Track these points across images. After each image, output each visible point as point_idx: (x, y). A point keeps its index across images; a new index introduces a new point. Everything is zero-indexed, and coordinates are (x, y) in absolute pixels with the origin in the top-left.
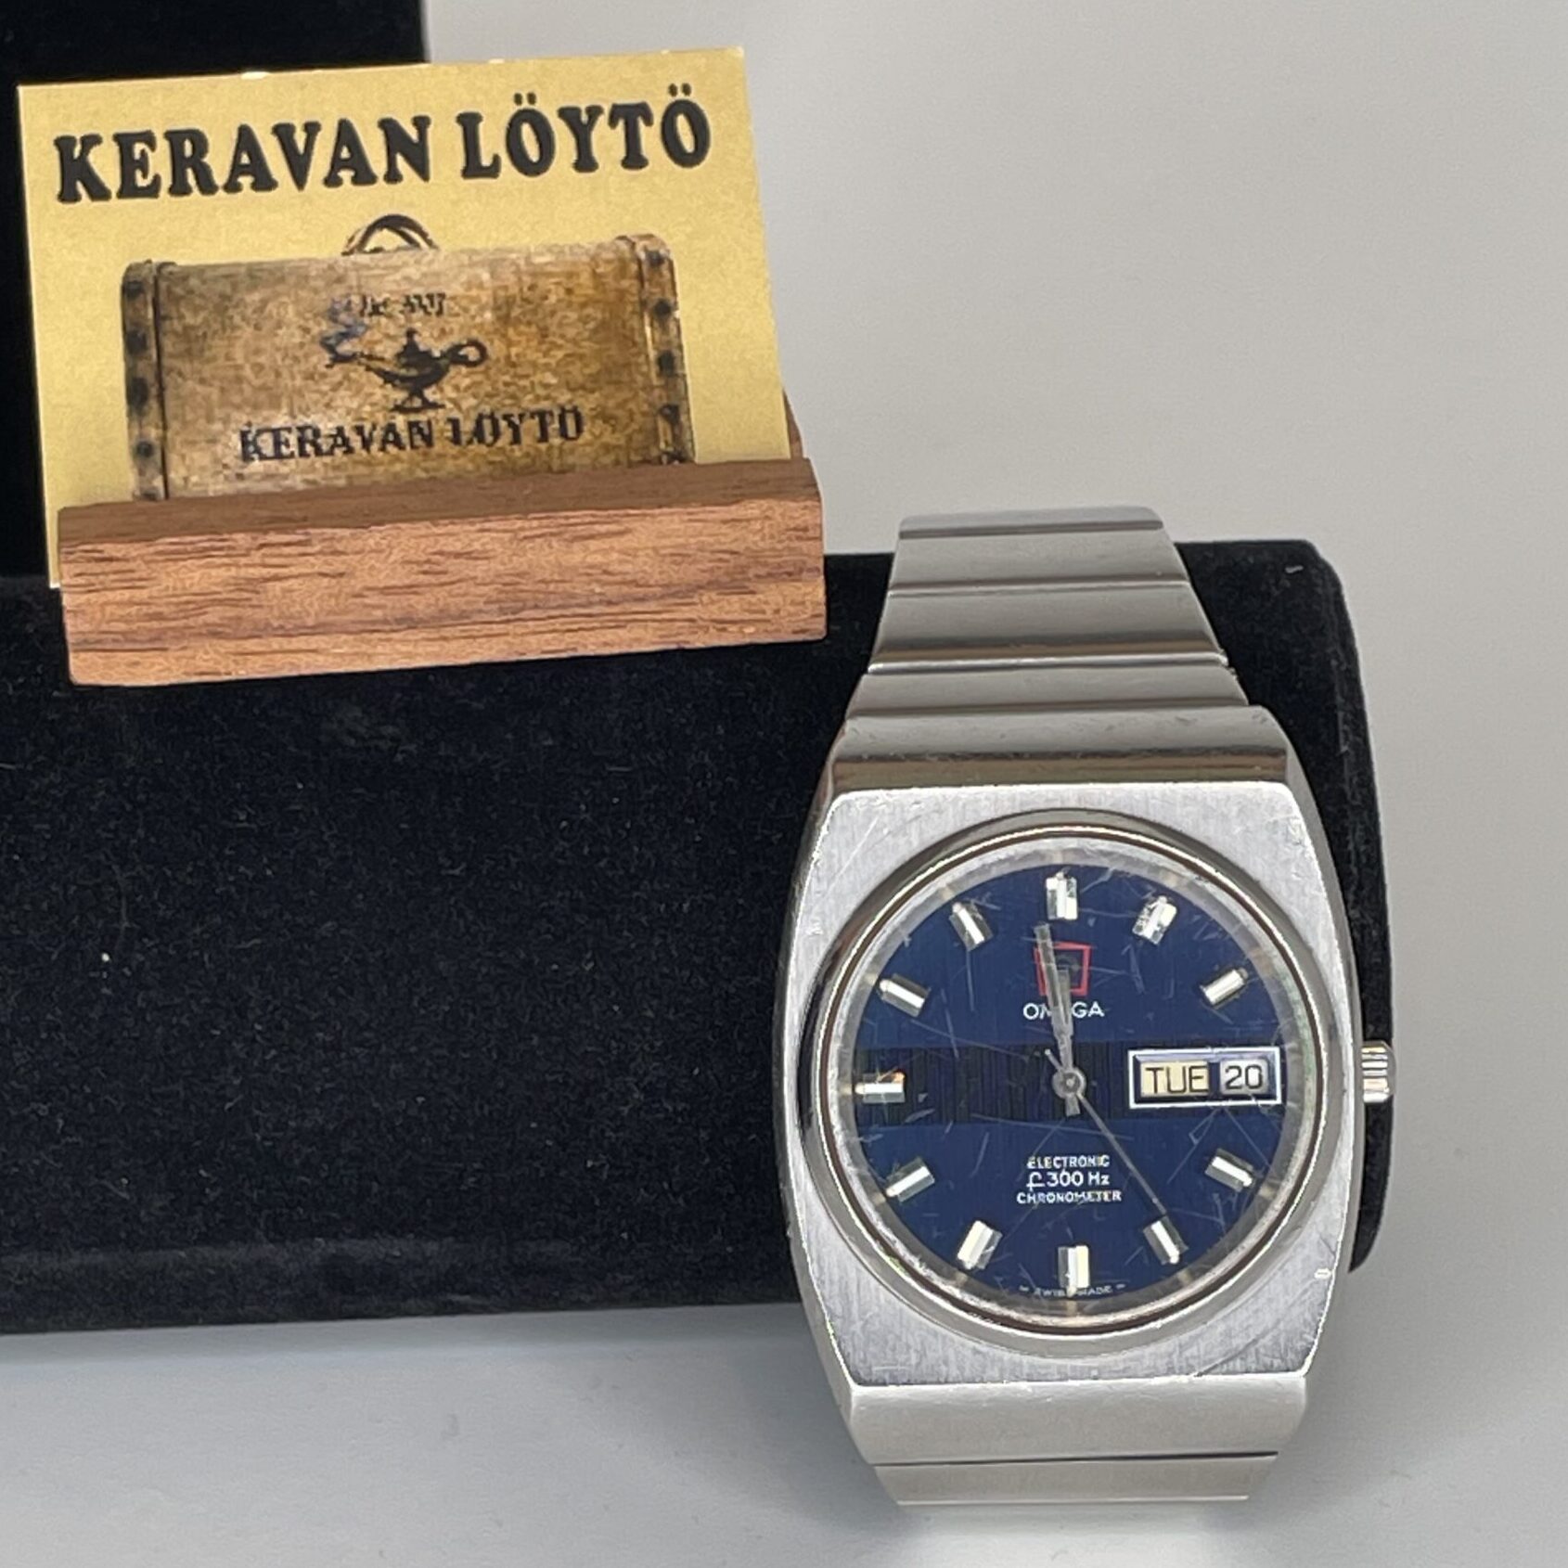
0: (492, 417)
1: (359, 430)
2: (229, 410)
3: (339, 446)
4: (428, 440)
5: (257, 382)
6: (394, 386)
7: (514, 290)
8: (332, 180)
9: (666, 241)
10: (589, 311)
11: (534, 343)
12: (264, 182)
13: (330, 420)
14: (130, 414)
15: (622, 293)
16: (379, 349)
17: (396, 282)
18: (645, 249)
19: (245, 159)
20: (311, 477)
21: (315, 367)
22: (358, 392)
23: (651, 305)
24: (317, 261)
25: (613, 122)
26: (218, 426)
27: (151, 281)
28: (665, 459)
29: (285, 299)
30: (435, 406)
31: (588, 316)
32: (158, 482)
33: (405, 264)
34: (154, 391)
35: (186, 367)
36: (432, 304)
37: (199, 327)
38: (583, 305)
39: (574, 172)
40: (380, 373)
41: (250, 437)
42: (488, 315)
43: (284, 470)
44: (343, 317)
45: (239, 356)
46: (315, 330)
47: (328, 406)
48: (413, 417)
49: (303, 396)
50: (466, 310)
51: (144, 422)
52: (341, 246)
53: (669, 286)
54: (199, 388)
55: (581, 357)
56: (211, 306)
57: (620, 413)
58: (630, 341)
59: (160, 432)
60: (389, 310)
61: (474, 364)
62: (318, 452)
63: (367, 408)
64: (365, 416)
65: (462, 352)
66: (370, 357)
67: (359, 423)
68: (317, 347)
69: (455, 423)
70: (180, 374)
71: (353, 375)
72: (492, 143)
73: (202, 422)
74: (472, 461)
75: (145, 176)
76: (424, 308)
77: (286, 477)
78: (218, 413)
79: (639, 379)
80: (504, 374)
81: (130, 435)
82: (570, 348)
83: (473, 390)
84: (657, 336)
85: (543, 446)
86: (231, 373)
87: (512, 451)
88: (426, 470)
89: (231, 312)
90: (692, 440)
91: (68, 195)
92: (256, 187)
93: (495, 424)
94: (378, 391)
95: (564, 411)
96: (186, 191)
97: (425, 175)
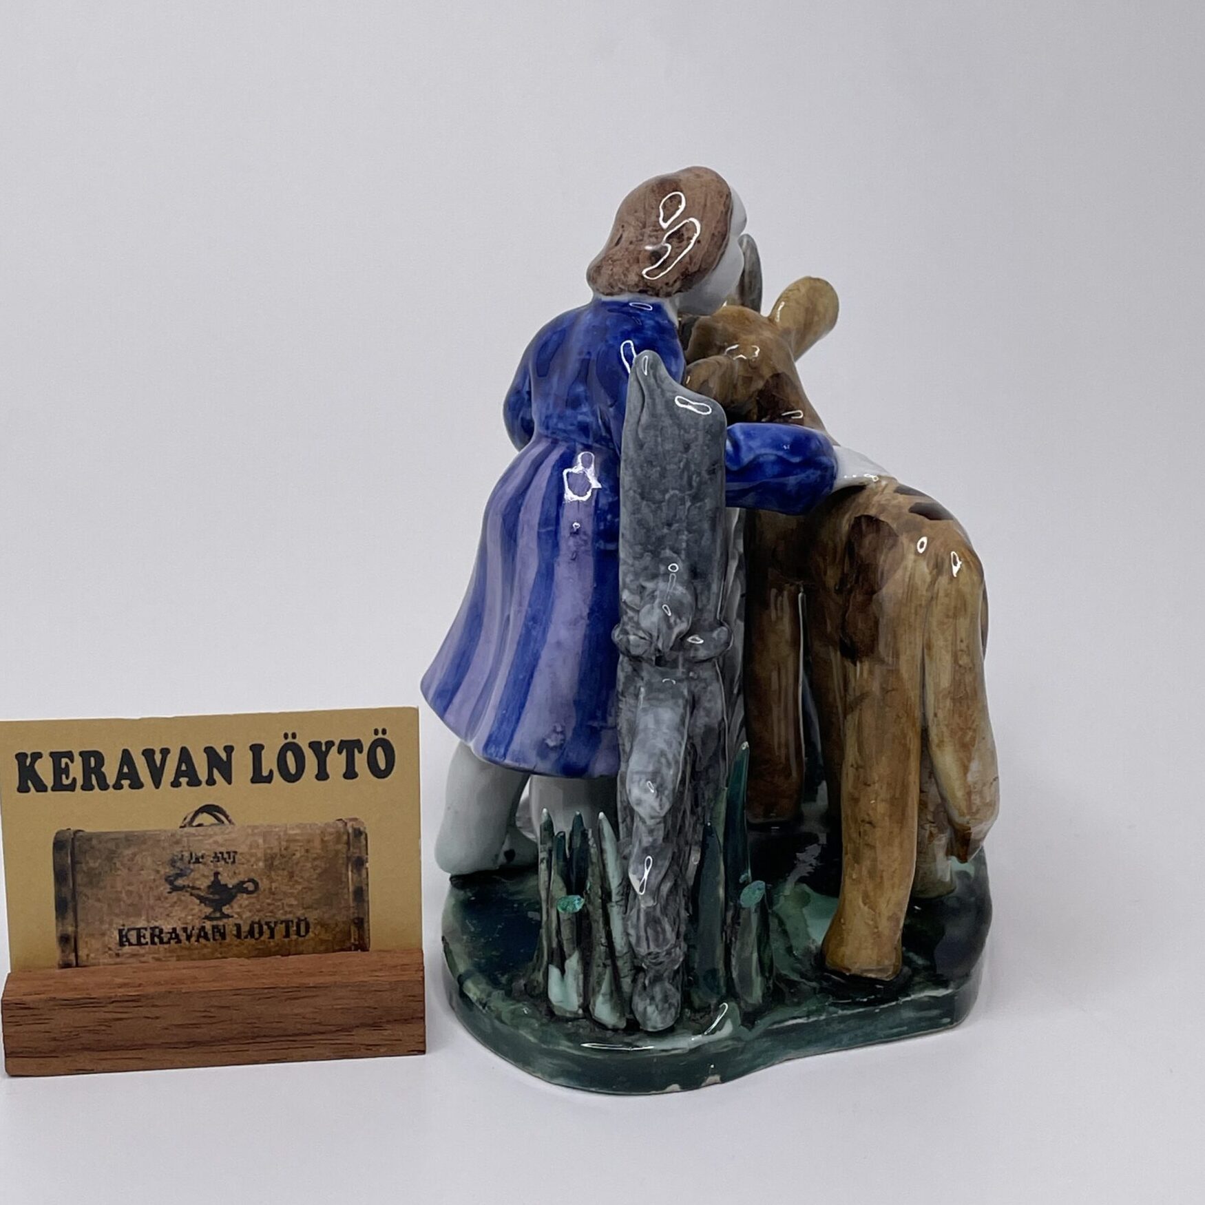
0: (259, 923)
1: (185, 930)
2: (113, 917)
3: (173, 939)
4: (223, 936)
5: (129, 902)
6: (205, 905)
7: (276, 850)
8: (176, 784)
9: (365, 823)
10: (317, 862)
11: (285, 881)
12: (137, 784)
13: (168, 924)
14: (57, 918)
15: (337, 852)
16: (198, 884)
17: (210, 844)
18: (352, 827)
19: (126, 770)
20: (156, 956)
21: (162, 894)
22: (185, 908)
23: (353, 859)
24: (165, 831)
25: (340, 752)
26: (106, 926)
27: (70, 840)
28: (353, 948)
29: (144, 853)
30: (228, 916)
31: (316, 866)
32: (72, 957)
33: (215, 834)
34: (70, 905)
35: (88, 891)
36: (229, 858)
37: (96, 868)
38: (315, 859)
39: (315, 781)
40: (198, 897)
41: (124, 933)
42: (261, 864)
43: (142, 951)
44: (179, 864)
45: (119, 886)
46: (162, 872)
47: (168, 915)
48: (215, 923)
49: (152, 908)
50: (249, 861)
51: (65, 922)
52: (180, 824)
53: (364, 848)
54: (98, 905)
55: (311, 889)
56: (103, 857)
57: (330, 922)
58: (339, 880)
59: (74, 929)
60: (205, 860)
61: (251, 892)
62: (162, 942)
63: (190, 917)
64: (188, 921)
65: (245, 886)
66: (193, 888)
67: (185, 926)
68: (163, 881)
69: (238, 927)
70: (86, 895)
71: (183, 898)
72: (269, 762)
73: (97, 923)
74: (247, 947)
75: (67, 778)
76: (225, 859)
77: (143, 955)
78: (106, 919)
79: (343, 902)
80: (268, 898)
81: (57, 929)
82: (306, 884)
83: (250, 908)
84: (355, 876)
85: (287, 940)
86: (114, 895)
87: (270, 942)
88: (221, 954)
89: (115, 860)
90: (369, 938)
91: (23, 789)
92: (131, 786)
93: (261, 927)
94: (196, 907)
95: (300, 920)
96: (91, 788)
97: (230, 782)
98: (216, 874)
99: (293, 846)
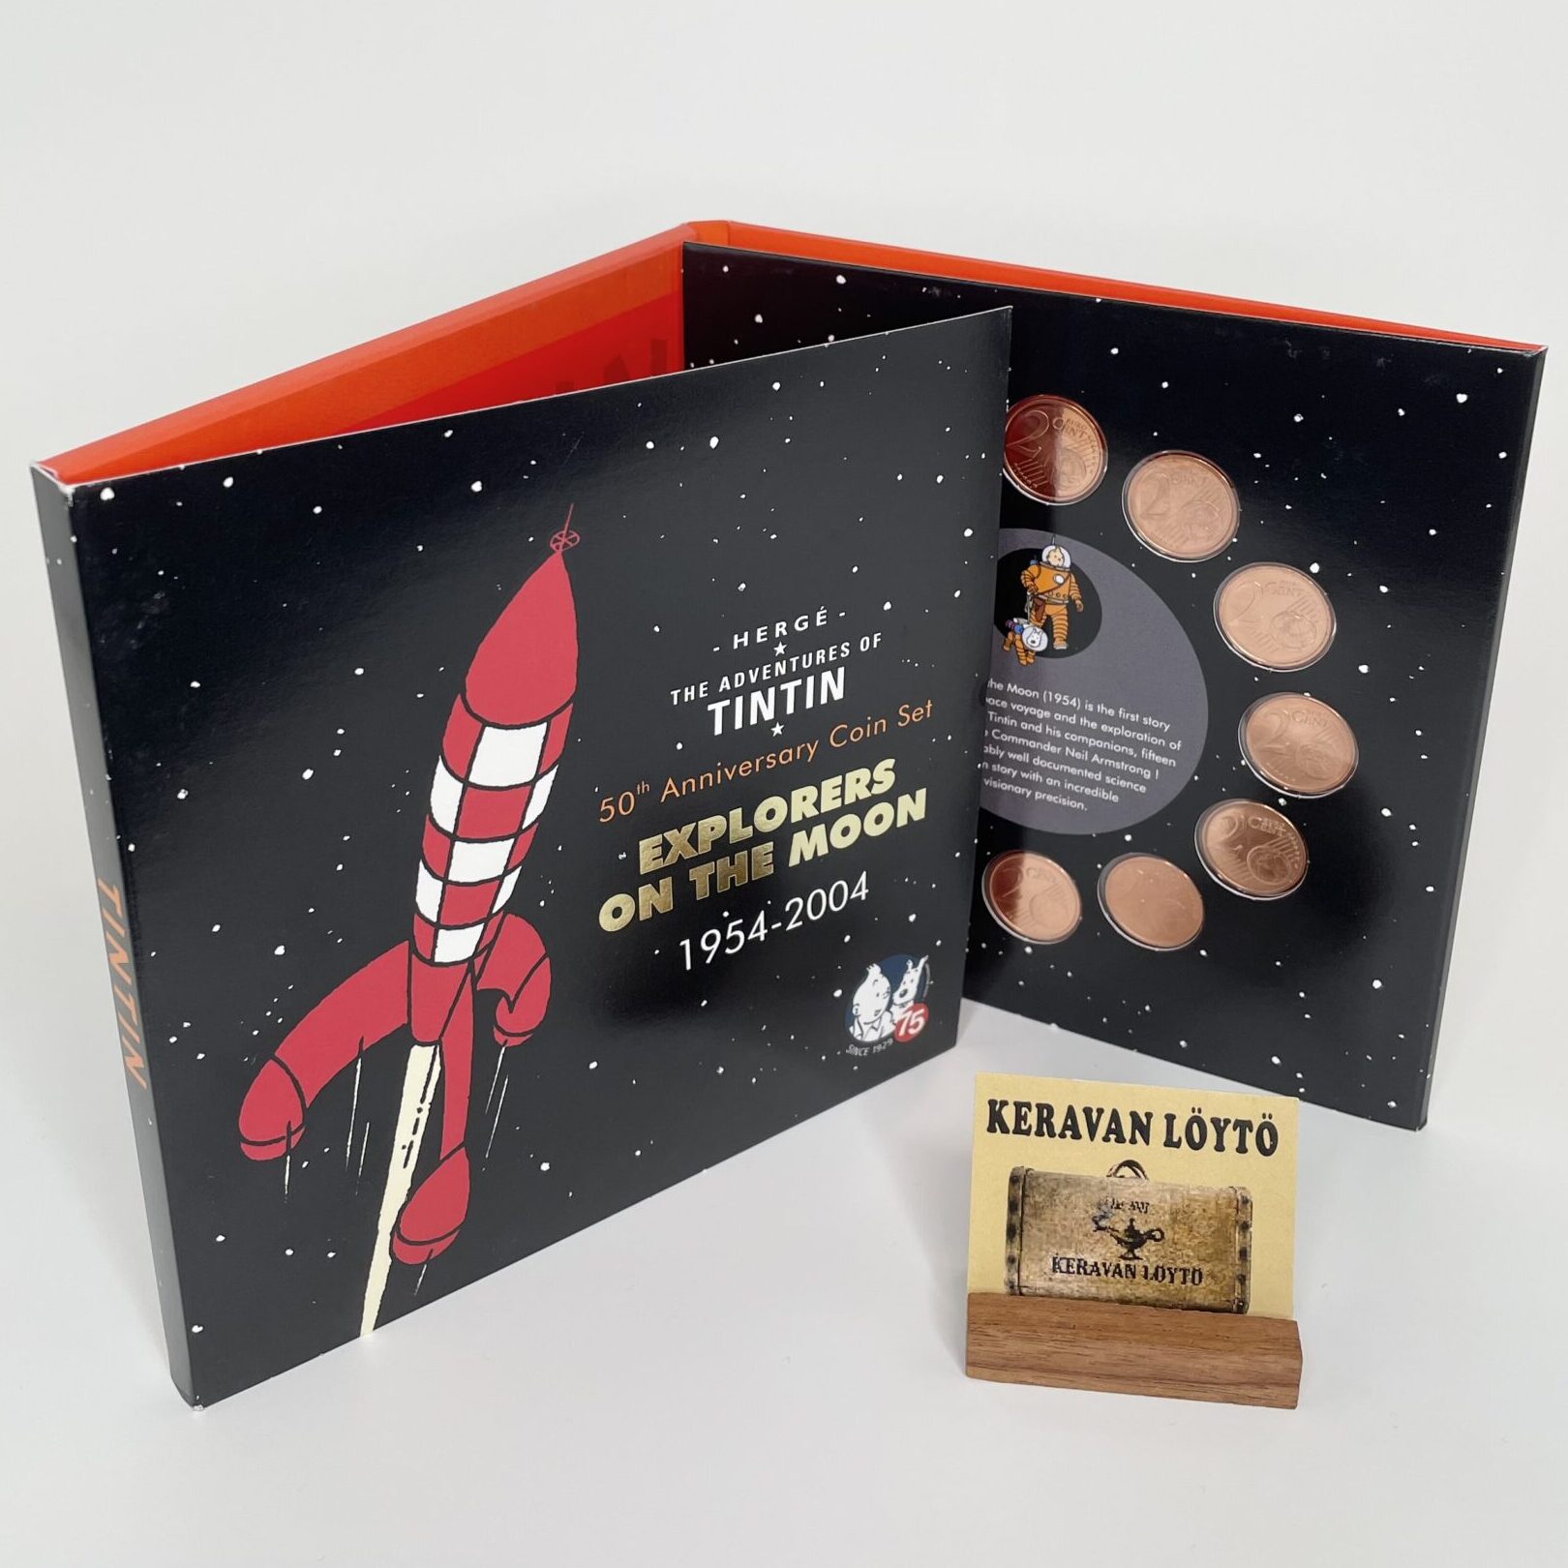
0: (1162, 1268)
1: (1104, 1265)
2: (1049, 1246)
3: (1095, 1272)
4: (1134, 1275)
5: (1063, 1234)
6: (1122, 1245)
7: (1180, 1206)
8: (1106, 1139)
9: (1252, 1193)
10: (1212, 1222)
11: (1185, 1234)
12: (1077, 1136)
13: (1092, 1257)
14: (1007, 1241)
15: (1228, 1215)
16: (1117, 1227)
17: (1129, 1194)
18: (1241, 1194)
19: (1069, 1123)
20: (1080, 1285)
21: (1089, 1231)
22: (1106, 1246)
23: (1240, 1223)
24: (1096, 1178)
25: (1235, 1129)
26: (1044, 1253)
27: (1023, 1177)
28: (1236, 1301)
29: (1079, 1194)
30: (1138, 1258)
31: (1211, 1224)
32: (1016, 1277)
33: (1133, 1186)
34: (1018, 1231)
35: (1032, 1221)
36: (1143, 1208)
38: (1210, 1218)
39: (1214, 1151)
40: (1117, 1238)
41: (1057, 1261)
42: (1167, 1217)
43: (1070, 1279)
44: (1103, 1208)
45: (1056, 1220)
46: (1090, 1213)
47: (1092, 1250)
48: (1128, 1262)
49: (1081, 1242)
50: (1158, 1213)
51: (1013, 1245)
52: (1107, 1173)
53: (1249, 1215)
54: (1038, 1233)
55: (1206, 1244)
56: (1047, 1193)
57: (1219, 1275)
58: (1229, 1240)
59: (1019, 1252)
60: (1124, 1207)
61: (1158, 1240)
62: (1085, 1273)
63: (1109, 1255)
64: (1107, 1258)
65: (1153, 1234)
66: (1113, 1230)
67: (1104, 1261)
68: (1091, 1220)
69: (1146, 1268)
70: (1030, 1225)
71: (1105, 1237)
72: (1179, 1131)
73: (1037, 1250)
74: (1152, 1288)
75: (1025, 1124)
76: (1139, 1209)
77: (1070, 1283)
78: (1044, 1247)
79: (1230, 1259)
80: (1171, 1247)
81: (1006, 1251)
82: (1202, 1239)
83: (1156, 1253)
84: (1241, 1237)
85: (1183, 1286)
86: (1052, 1228)
87: (1170, 1286)
88: (1131, 1290)
89: (1055, 1197)
90: (1250, 1294)
91: (991, 1129)
92: (1073, 1137)
93: (1164, 1271)
94: (1115, 1247)
95: (1194, 1271)
96: (1042, 1135)
97: (1147, 1142)
98: (1132, 1220)
99: (1195, 1205)
